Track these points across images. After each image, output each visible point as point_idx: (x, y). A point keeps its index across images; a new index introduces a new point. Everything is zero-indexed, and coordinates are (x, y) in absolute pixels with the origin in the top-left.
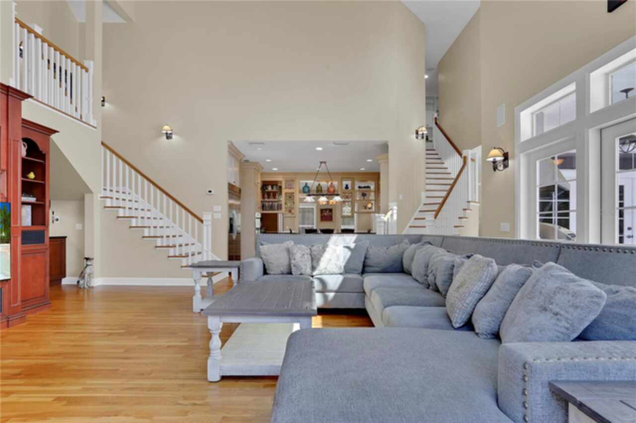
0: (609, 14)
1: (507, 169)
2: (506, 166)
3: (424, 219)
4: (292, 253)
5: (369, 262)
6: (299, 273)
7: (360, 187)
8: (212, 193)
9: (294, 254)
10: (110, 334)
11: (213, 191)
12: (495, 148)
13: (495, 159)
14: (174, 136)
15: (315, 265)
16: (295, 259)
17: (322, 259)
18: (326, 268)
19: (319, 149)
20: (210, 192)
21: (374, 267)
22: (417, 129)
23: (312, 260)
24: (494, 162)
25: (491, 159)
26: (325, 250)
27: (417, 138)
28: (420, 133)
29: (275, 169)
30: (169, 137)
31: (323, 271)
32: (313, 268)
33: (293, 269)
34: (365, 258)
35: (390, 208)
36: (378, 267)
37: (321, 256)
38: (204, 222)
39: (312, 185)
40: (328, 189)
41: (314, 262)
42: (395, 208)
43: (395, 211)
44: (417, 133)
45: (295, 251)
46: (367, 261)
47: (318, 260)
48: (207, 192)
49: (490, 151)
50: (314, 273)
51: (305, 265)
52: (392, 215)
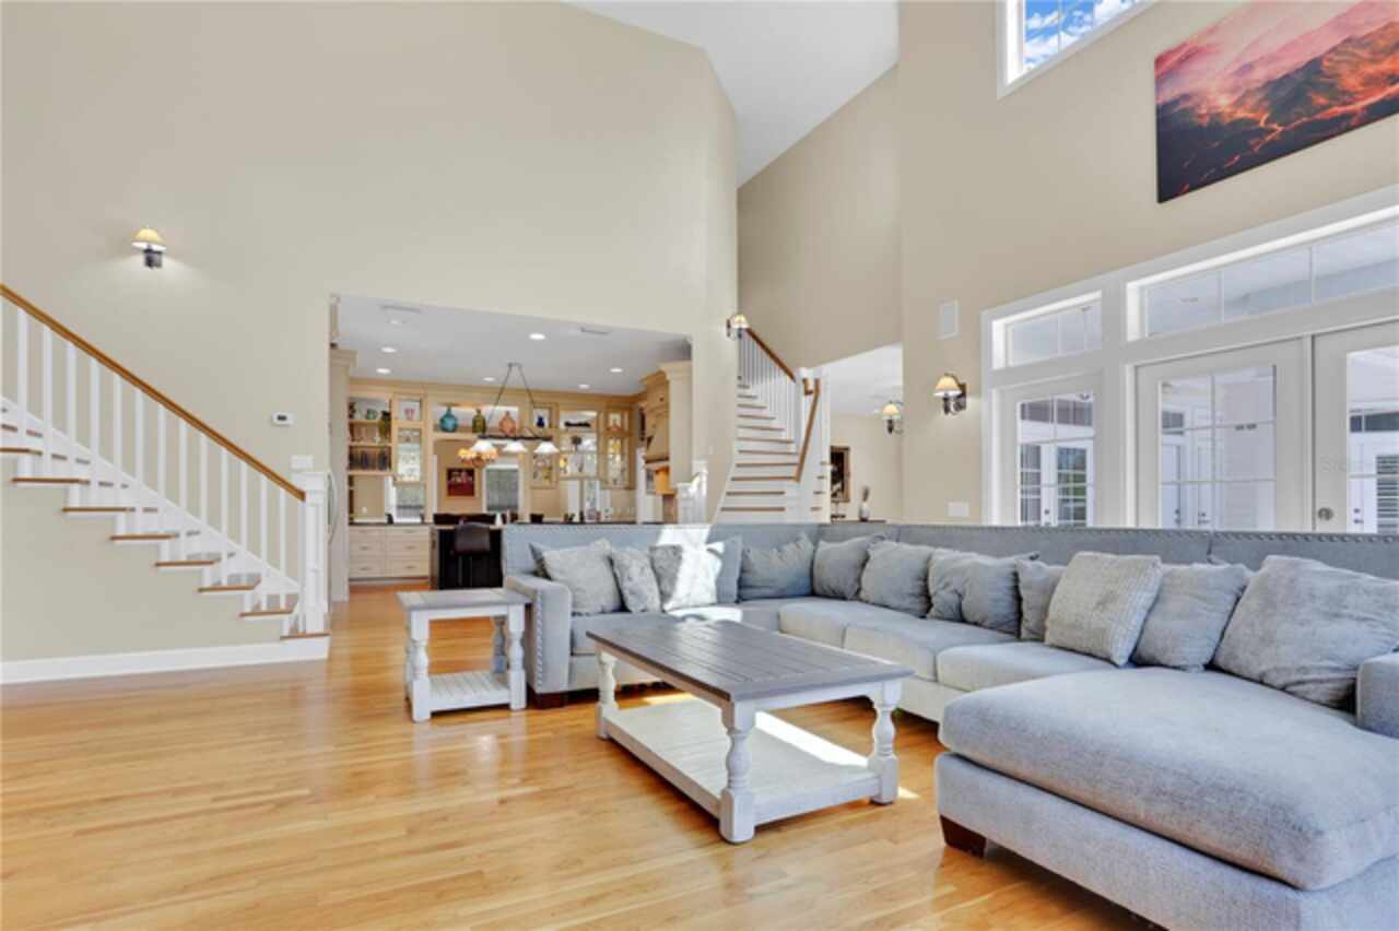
0: (1159, 206)
1: (962, 412)
2: (960, 407)
3: (782, 493)
4: (622, 565)
5: (750, 579)
6: (642, 607)
7: (568, 424)
8: (289, 421)
9: (627, 568)
10: (281, 804)
11: (289, 416)
12: (947, 375)
13: (946, 394)
14: (166, 261)
15: (668, 589)
16: (630, 579)
17: (680, 576)
18: (689, 595)
19: (537, 337)
20: (282, 418)
21: (759, 587)
22: (728, 317)
23: (659, 580)
24: (946, 399)
25: (941, 394)
26: (680, 558)
27: (729, 335)
28: (735, 326)
29: (383, 371)
30: (151, 259)
31: (684, 601)
32: (664, 596)
33: (631, 602)
34: (743, 571)
35: (694, 472)
36: (770, 587)
37: (677, 570)
38: (308, 497)
39: (491, 417)
40: (501, 424)
41: (665, 583)
42: (705, 471)
43: (704, 479)
44: (729, 326)
45: (626, 562)
46: (746, 576)
47: (673, 580)
48: (275, 417)
49: (938, 380)
50: (667, 607)
51: (651, 590)
52: (699, 486)
